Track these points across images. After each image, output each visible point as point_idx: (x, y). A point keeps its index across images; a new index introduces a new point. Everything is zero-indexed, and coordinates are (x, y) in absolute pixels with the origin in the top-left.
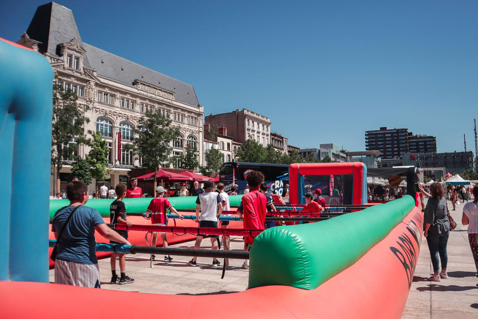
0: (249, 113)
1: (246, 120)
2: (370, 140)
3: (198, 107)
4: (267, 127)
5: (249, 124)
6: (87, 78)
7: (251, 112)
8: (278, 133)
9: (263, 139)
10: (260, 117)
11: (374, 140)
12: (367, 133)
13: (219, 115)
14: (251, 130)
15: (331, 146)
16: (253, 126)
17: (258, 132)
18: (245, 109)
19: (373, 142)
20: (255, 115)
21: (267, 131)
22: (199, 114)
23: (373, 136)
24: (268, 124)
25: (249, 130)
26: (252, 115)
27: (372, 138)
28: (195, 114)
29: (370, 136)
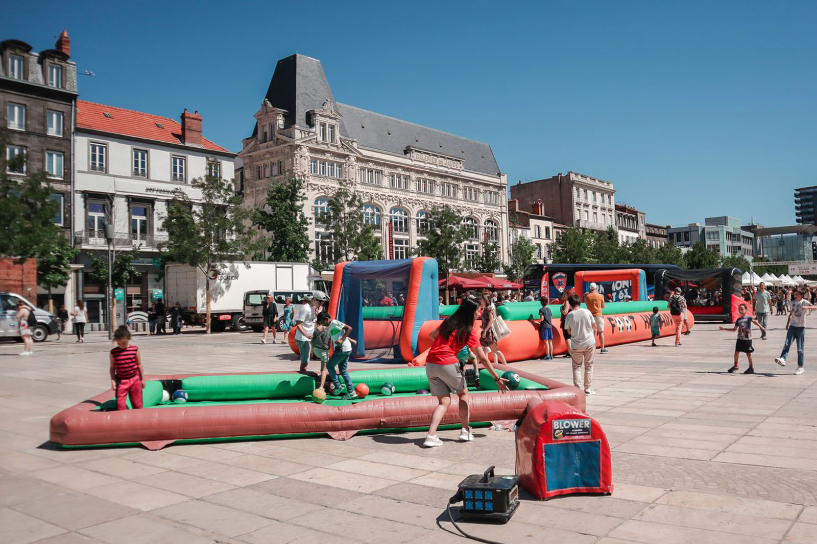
0: (579, 178)
1: (575, 188)
2: (804, 204)
3: (498, 177)
4: (609, 197)
5: (579, 196)
6: (346, 153)
7: (582, 176)
8: (629, 205)
9: (603, 216)
10: (597, 183)
11: (811, 203)
12: (799, 192)
13: (532, 183)
14: (582, 205)
15: (723, 221)
16: (586, 198)
17: (595, 207)
18: (571, 172)
19: (809, 207)
20: (588, 181)
21: (610, 203)
22: (501, 187)
23: (810, 197)
24: (610, 193)
25: (580, 204)
26: (583, 180)
27: (808, 200)
28: (495, 187)
29: (803, 197)
